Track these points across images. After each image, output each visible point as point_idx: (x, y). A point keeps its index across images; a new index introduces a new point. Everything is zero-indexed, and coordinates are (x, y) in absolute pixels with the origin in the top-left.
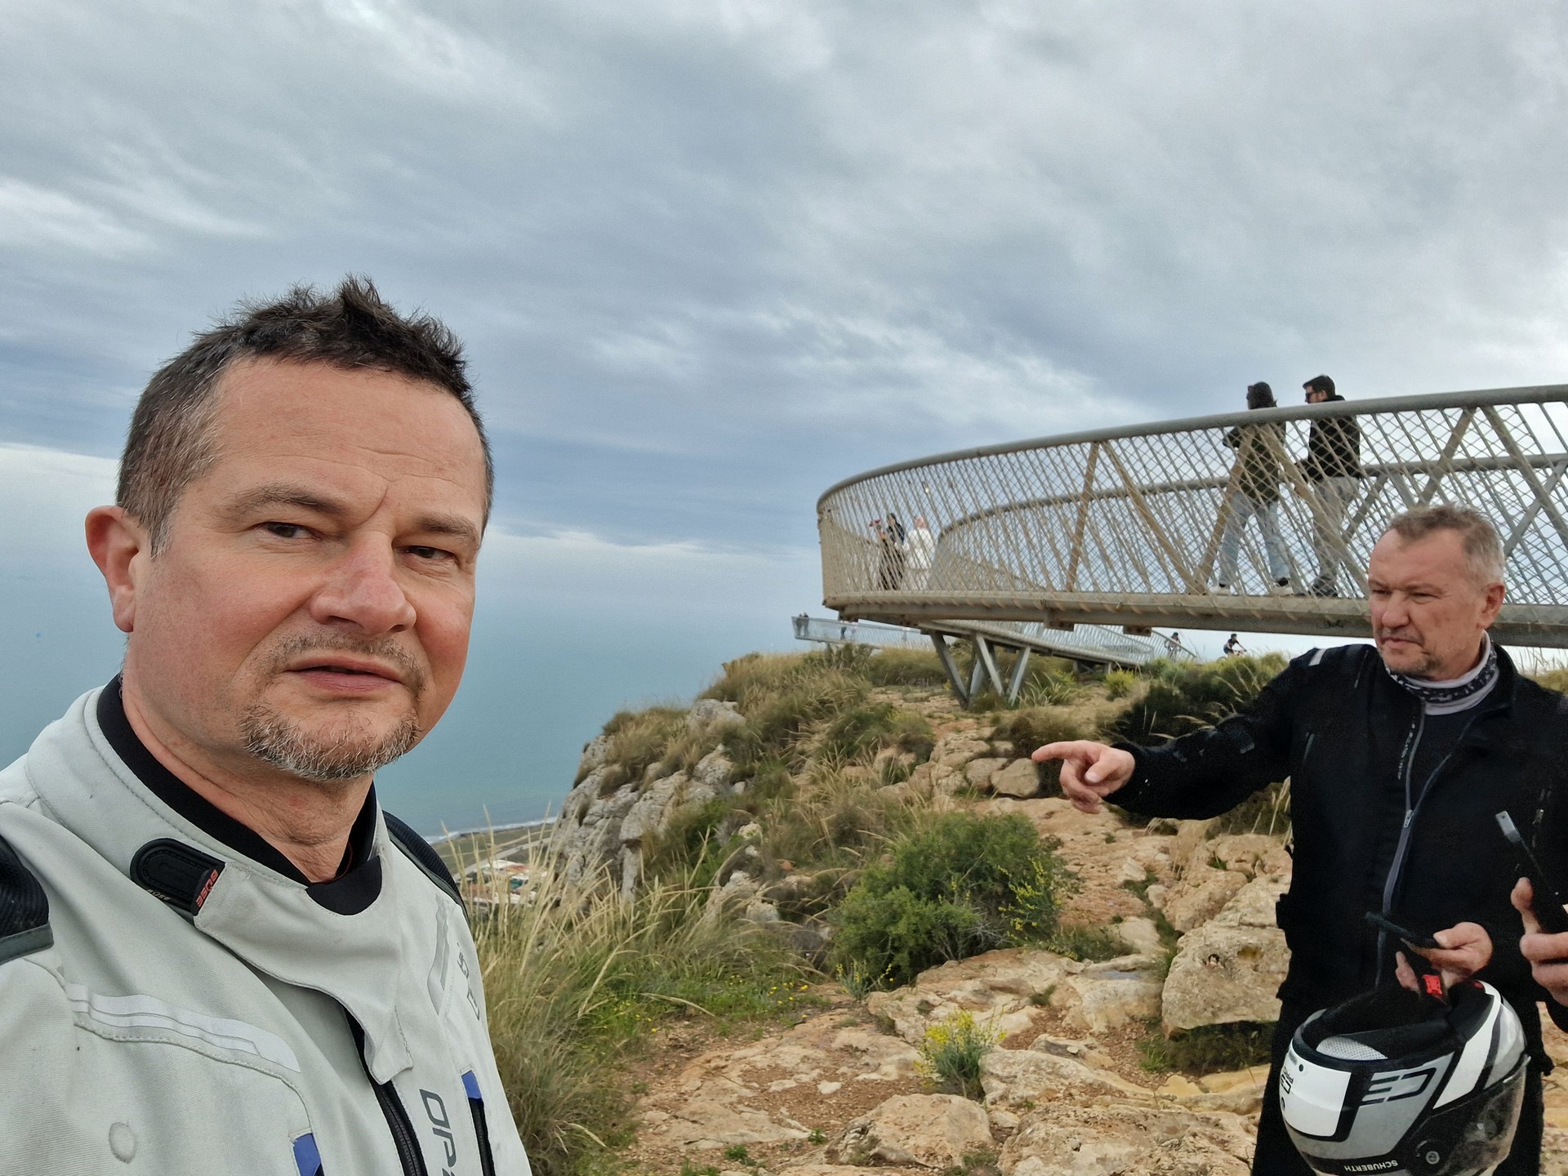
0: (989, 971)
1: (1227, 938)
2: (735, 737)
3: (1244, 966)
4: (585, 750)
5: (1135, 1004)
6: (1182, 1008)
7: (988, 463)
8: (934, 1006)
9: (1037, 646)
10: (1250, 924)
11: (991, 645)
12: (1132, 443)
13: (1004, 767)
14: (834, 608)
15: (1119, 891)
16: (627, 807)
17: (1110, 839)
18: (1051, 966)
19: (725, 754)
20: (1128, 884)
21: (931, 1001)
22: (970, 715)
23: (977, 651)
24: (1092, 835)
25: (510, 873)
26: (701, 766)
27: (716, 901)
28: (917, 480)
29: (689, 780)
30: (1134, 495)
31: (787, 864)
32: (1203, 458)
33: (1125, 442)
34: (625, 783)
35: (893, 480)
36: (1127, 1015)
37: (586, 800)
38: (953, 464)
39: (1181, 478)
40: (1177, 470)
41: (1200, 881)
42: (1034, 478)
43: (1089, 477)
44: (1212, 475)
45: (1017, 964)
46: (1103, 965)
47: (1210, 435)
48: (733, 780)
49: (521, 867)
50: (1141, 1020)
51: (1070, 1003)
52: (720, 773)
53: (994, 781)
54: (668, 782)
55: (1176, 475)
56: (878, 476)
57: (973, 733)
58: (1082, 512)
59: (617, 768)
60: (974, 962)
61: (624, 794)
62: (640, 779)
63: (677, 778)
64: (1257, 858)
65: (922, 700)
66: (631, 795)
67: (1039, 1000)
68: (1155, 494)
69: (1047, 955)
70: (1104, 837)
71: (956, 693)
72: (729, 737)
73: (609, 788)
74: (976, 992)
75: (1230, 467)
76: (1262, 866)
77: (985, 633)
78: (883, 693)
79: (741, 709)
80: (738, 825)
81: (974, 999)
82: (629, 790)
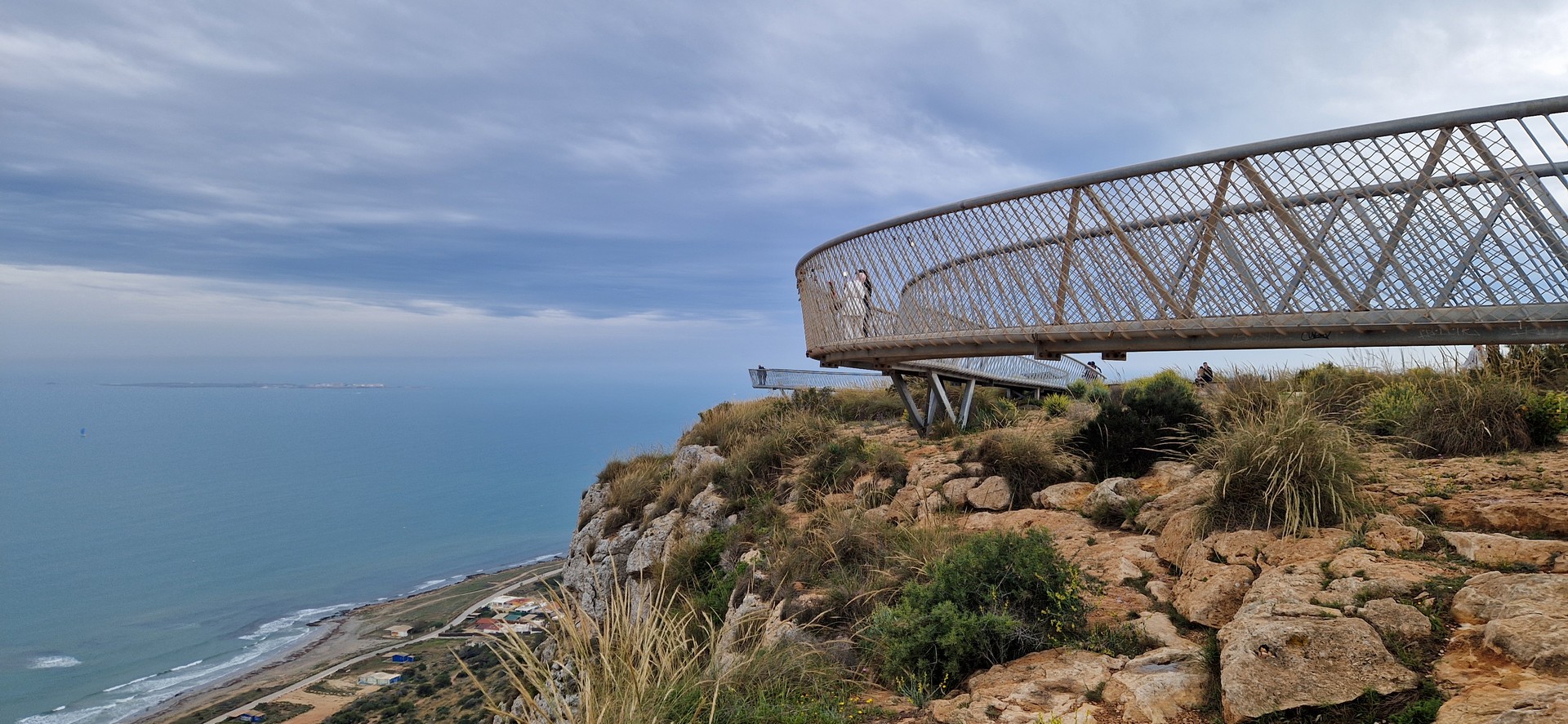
0: (1039, 672)
1: (1272, 629)
2: (723, 476)
3: (1295, 654)
4: (583, 497)
5: (1184, 694)
6: (1247, 698)
7: (972, 214)
8: (1001, 711)
9: (981, 378)
10: (1283, 614)
11: (941, 378)
12: (1113, 186)
13: (977, 485)
14: (816, 357)
15: (1120, 589)
16: (630, 545)
17: (1091, 542)
18: (1094, 664)
19: (717, 491)
20: (1128, 581)
21: (997, 706)
22: (930, 442)
23: (931, 385)
24: (1073, 539)
25: (514, 606)
26: (695, 503)
27: (732, 621)
28: (902, 235)
29: (684, 516)
30: (1118, 233)
31: (798, 585)
32: (1184, 195)
33: (1106, 186)
34: (626, 523)
35: (878, 238)
36: (1179, 705)
37: (592, 541)
38: (938, 218)
39: (1164, 214)
40: (1159, 207)
41: (1207, 576)
42: (1018, 224)
43: (1072, 218)
44: (1194, 209)
45: (1062, 665)
46: (1139, 660)
47: (1190, 173)
48: (725, 513)
49: (523, 600)
50: (1192, 709)
51: (1124, 698)
52: (713, 509)
53: (971, 497)
54: (665, 519)
55: (1158, 211)
56: (863, 235)
57: (941, 457)
58: (1067, 251)
59: (616, 510)
60: (1019, 665)
61: (626, 533)
62: (639, 518)
63: (672, 517)
64: (1257, 552)
65: (883, 432)
66: (631, 533)
67: (1094, 697)
68: (1139, 229)
69: (1087, 654)
70: (1086, 540)
71: (913, 423)
72: (719, 477)
73: (611, 529)
74: (1033, 694)
75: (1212, 201)
76: (1265, 559)
77: (938, 370)
78: (846, 428)
79: (724, 451)
80: (739, 554)
81: (1033, 700)
82: (629, 529)
